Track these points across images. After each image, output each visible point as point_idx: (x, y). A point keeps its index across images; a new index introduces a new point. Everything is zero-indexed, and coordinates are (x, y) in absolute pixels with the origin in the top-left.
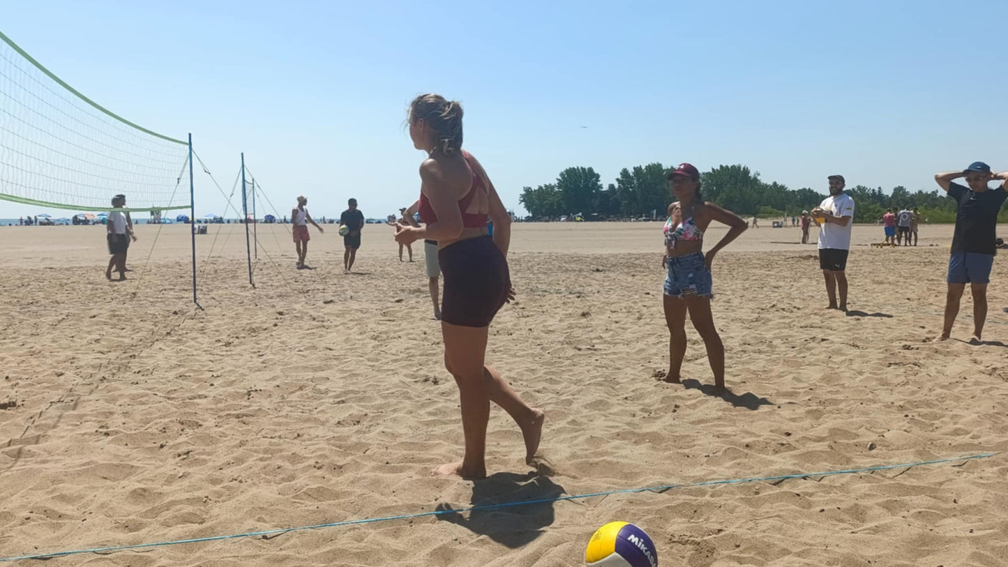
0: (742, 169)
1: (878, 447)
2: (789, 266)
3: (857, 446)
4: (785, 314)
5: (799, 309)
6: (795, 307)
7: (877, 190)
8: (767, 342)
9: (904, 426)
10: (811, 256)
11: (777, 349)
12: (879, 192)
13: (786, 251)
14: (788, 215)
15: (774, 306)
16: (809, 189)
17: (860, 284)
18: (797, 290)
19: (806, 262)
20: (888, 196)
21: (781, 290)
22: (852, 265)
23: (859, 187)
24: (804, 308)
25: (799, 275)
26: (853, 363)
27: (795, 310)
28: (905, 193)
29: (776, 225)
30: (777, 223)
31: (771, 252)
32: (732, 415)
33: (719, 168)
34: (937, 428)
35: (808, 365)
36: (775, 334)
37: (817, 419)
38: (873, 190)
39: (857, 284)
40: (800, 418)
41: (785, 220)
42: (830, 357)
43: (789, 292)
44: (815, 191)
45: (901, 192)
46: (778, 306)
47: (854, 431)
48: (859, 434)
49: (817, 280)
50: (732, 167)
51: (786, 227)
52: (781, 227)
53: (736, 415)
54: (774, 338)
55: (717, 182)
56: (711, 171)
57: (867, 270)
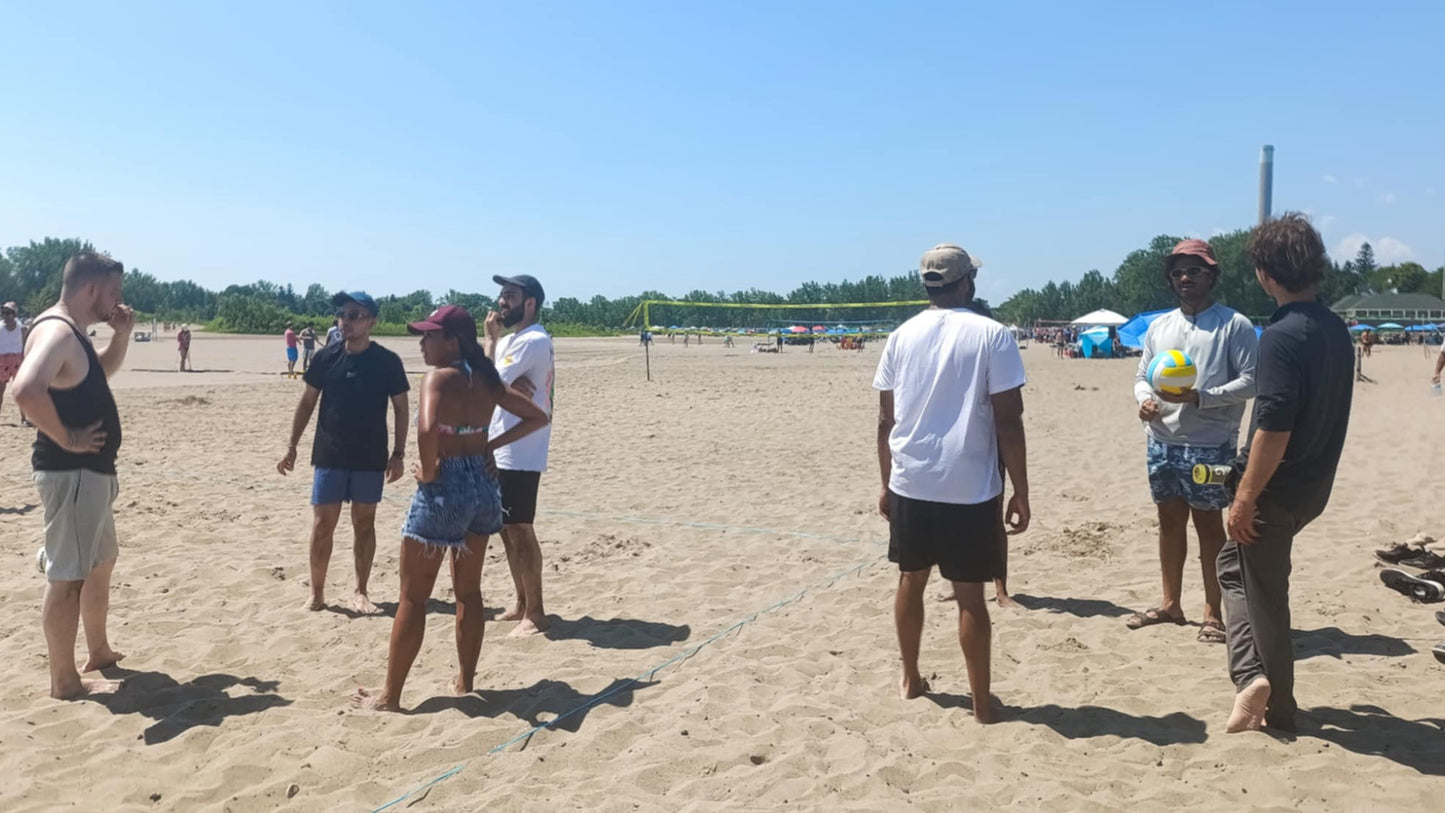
0: (82, 247)
1: (303, 789)
2: (160, 417)
3: (269, 795)
4: (155, 517)
5: (175, 505)
6: (169, 503)
7: (286, 288)
8: (122, 586)
9: (338, 733)
10: (194, 399)
11: (139, 598)
12: (290, 291)
13: (155, 388)
14: (159, 320)
15: (134, 504)
16: (190, 282)
17: (267, 447)
18: (172, 466)
19: (185, 409)
20: (300, 297)
21: (146, 468)
22: (257, 412)
23: (261, 283)
24: (183, 503)
25: (175, 435)
26: (260, 610)
27: (170, 508)
28: (323, 294)
29: (140, 337)
30: (142, 334)
31: (132, 389)
32: (53, 780)
33: (43, 242)
34: (384, 724)
35: (190, 626)
36: (134, 567)
37: (205, 749)
38: (281, 288)
39: (263, 449)
40: (175, 754)
41: (154, 330)
42: (224, 604)
43: (159, 471)
44: (198, 285)
45: (318, 292)
46: (142, 503)
47: (264, 765)
48: (273, 767)
49: (204, 445)
50: (65, 242)
51: (156, 339)
52: (148, 340)
53: (60, 778)
54: (132, 574)
55: (40, 264)
56: (29, 246)
57: (277, 421)
